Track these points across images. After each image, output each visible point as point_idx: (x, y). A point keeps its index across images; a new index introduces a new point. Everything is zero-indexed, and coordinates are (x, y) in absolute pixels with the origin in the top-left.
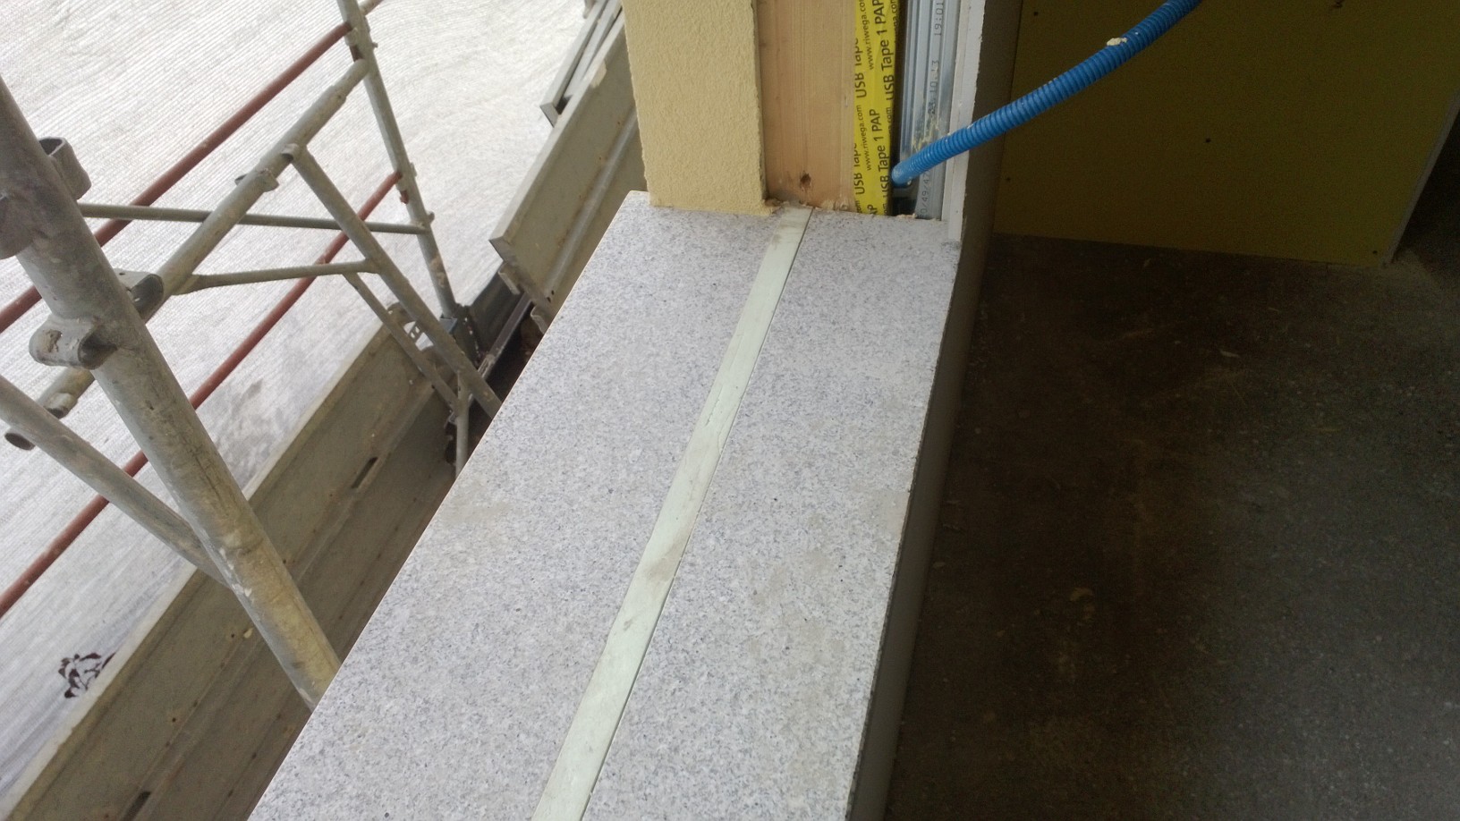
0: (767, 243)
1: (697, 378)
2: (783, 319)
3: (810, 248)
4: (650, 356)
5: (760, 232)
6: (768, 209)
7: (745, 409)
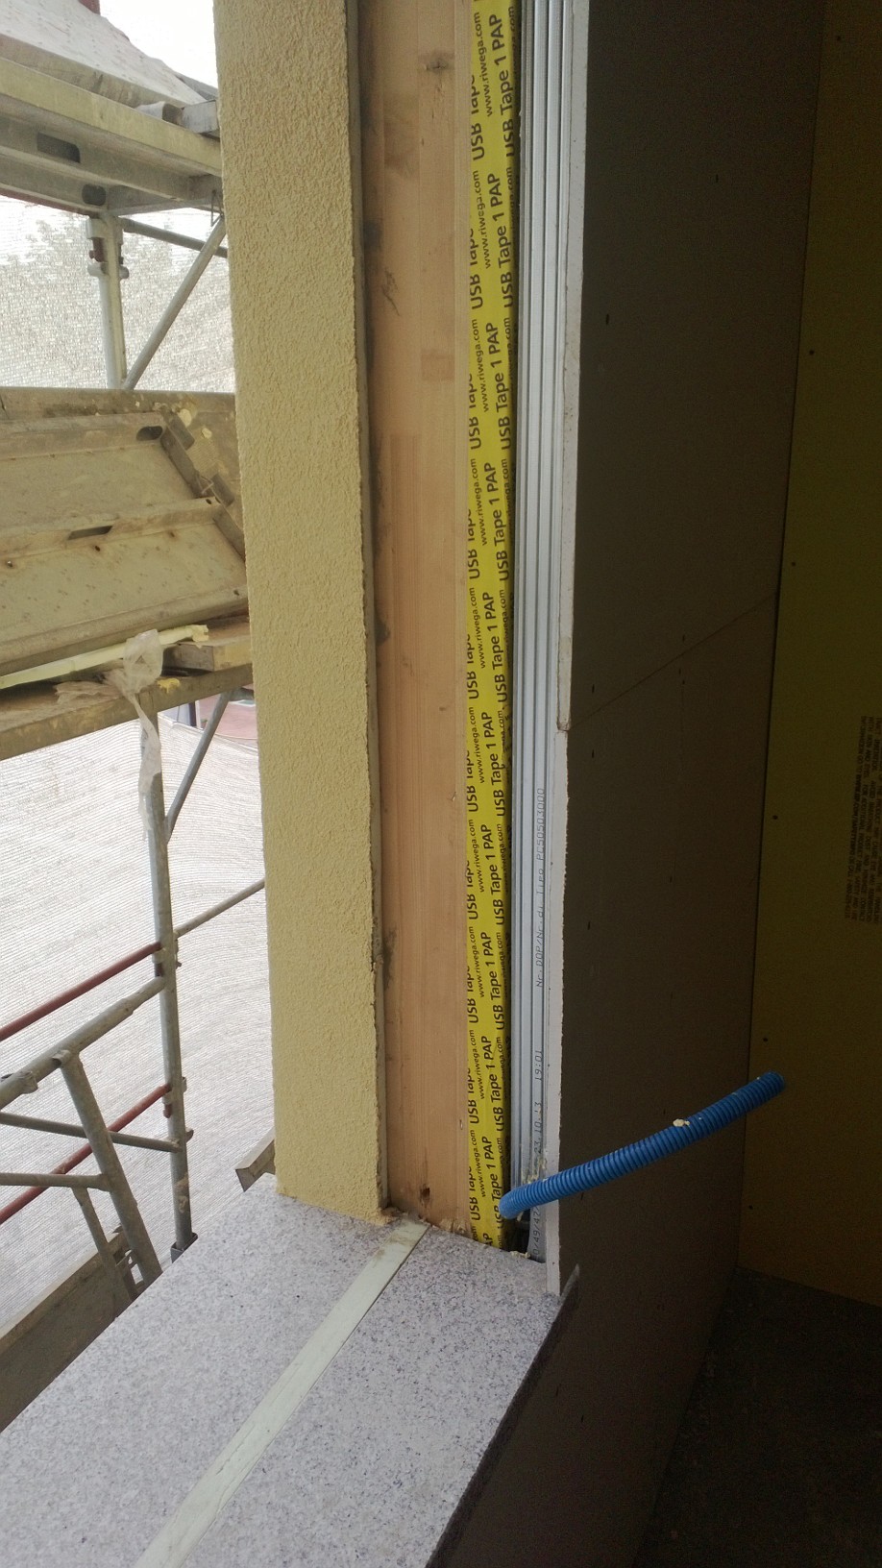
0: (369, 1258)
1: (233, 1408)
2: (349, 1354)
3: (409, 1272)
4: (200, 1370)
5: (367, 1243)
6: (384, 1218)
7: (265, 1462)
